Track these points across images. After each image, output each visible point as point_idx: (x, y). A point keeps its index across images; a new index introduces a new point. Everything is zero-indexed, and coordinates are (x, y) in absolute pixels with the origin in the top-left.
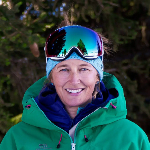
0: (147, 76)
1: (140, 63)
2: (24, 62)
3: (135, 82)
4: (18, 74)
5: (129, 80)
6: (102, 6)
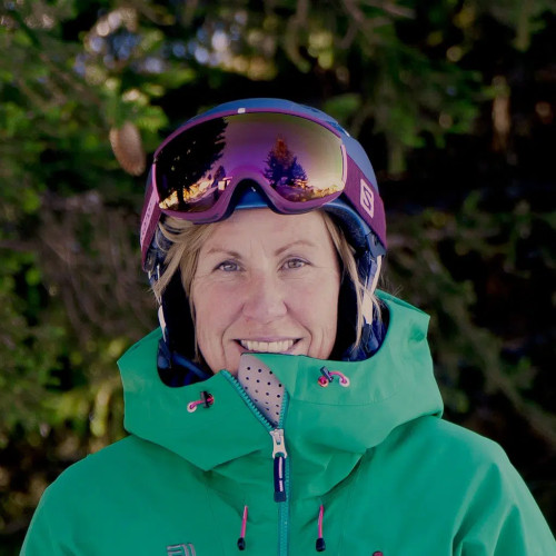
0: (509, 266)
1: (484, 219)
2: (86, 210)
3: (467, 286)
4: (66, 250)
5: (446, 278)
6: (357, 15)
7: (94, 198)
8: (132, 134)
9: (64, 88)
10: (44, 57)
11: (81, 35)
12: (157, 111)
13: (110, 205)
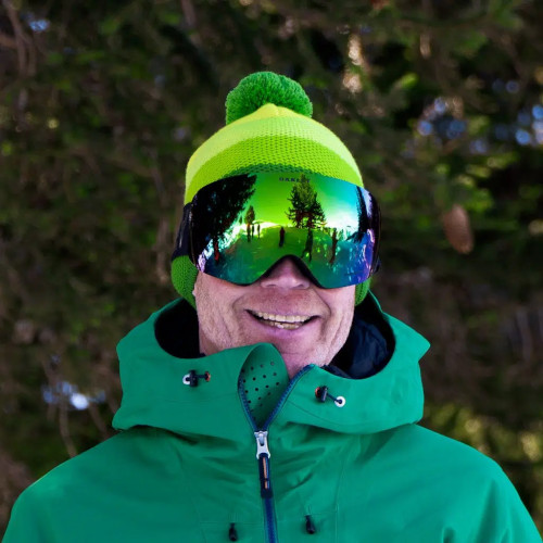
7: (425, 274)
8: (460, 215)
9: (397, 172)
10: (378, 144)
11: (410, 123)
12: (484, 194)
13: (440, 280)
